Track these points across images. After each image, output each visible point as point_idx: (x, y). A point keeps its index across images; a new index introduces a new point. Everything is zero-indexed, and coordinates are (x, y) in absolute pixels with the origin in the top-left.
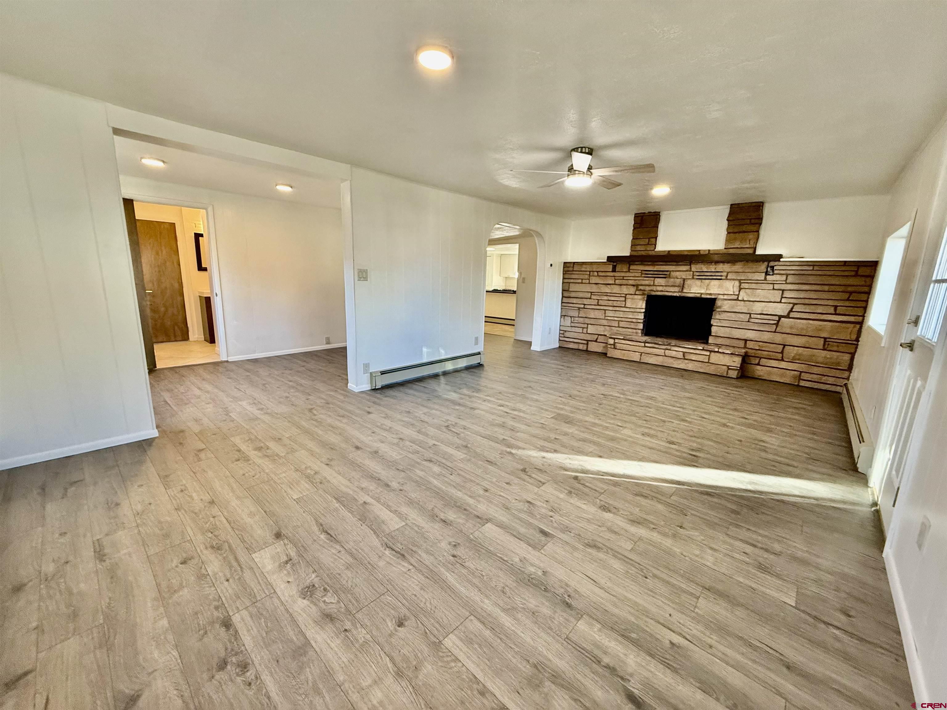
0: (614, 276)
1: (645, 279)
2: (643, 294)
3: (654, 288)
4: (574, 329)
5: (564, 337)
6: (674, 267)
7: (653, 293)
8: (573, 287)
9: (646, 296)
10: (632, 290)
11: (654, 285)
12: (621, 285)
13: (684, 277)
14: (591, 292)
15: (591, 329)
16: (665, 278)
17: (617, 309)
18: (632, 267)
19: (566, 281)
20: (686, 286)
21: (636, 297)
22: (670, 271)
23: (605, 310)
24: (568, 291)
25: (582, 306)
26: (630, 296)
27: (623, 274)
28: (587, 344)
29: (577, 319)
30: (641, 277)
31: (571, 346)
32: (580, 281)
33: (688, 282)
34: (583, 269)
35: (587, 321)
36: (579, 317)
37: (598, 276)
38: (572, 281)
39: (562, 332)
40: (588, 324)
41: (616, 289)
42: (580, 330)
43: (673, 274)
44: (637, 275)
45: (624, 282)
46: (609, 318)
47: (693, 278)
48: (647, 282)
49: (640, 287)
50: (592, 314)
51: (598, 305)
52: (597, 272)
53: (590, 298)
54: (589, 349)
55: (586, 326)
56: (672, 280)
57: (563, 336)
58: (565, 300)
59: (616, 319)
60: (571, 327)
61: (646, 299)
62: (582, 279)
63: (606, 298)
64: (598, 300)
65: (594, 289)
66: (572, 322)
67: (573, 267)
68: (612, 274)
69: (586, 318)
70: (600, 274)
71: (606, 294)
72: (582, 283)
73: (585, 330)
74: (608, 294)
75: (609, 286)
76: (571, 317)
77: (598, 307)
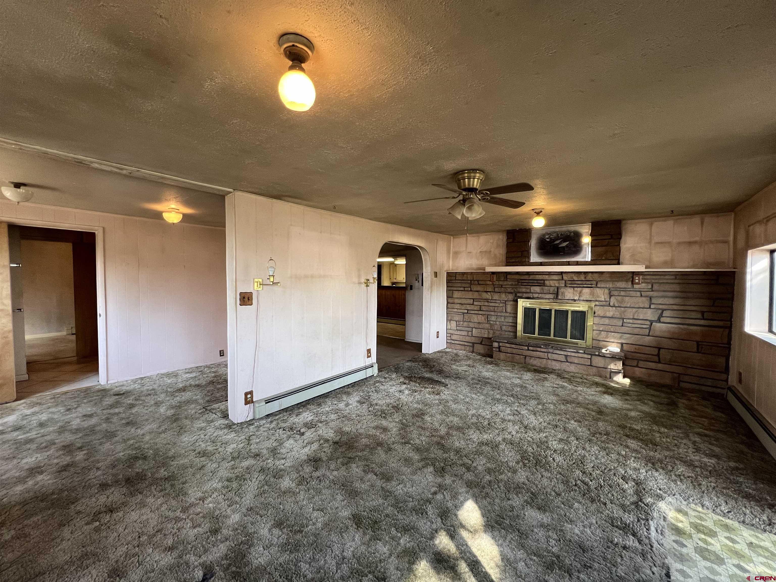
0: (493, 285)
1: (522, 287)
3: (531, 295)
4: (459, 332)
6: (547, 276)
8: (456, 294)
10: (511, 296)
12: (501, 292)
13: (557, 285)
14: (473, 299)
15: (475, 333)
16: (540, 286)
17: (499, 314)
18: (509, 277)
20: (560, 293)
21: (515, 303)
22: (544, 280)
23: (487, 315)
24: (452, 297)
25: (466, 311)
26: (510, 303)
27: (501, 283)
28: (473, 346)
29: (462, 323)
30: (518, 285)
32: (462, 289)
34: (464, 279)
35: (472, 325)
37: (479, 284)
40: (472, 328)
41: (496, 296)
42: (466, 334)
44: (513, 283)
45: (503, 289)
46: (492, 322)
47: (566, 286)
48: (523, 290)
49: (518, 295)
50: (476, 319)
51: (480, 310)
52: (478, 281)
53: (473, 304)
54: (475, 351)
56: (546, 288)
57: (450, 338)
58: (450, 306)
59: (498, 323)
60: (457, 330)
62: (464, 287)
63: (487, 304)
64: (481, 306)
65: (476, 296)
66: (457, 326)
67: (456, 277)
68: (491, 283)
69: (470, 322)
72: (464, 291)
73: (470, 334)
74: (489, 301)
75: (489, 293)
76: (456, 321)
77: (480, 312)
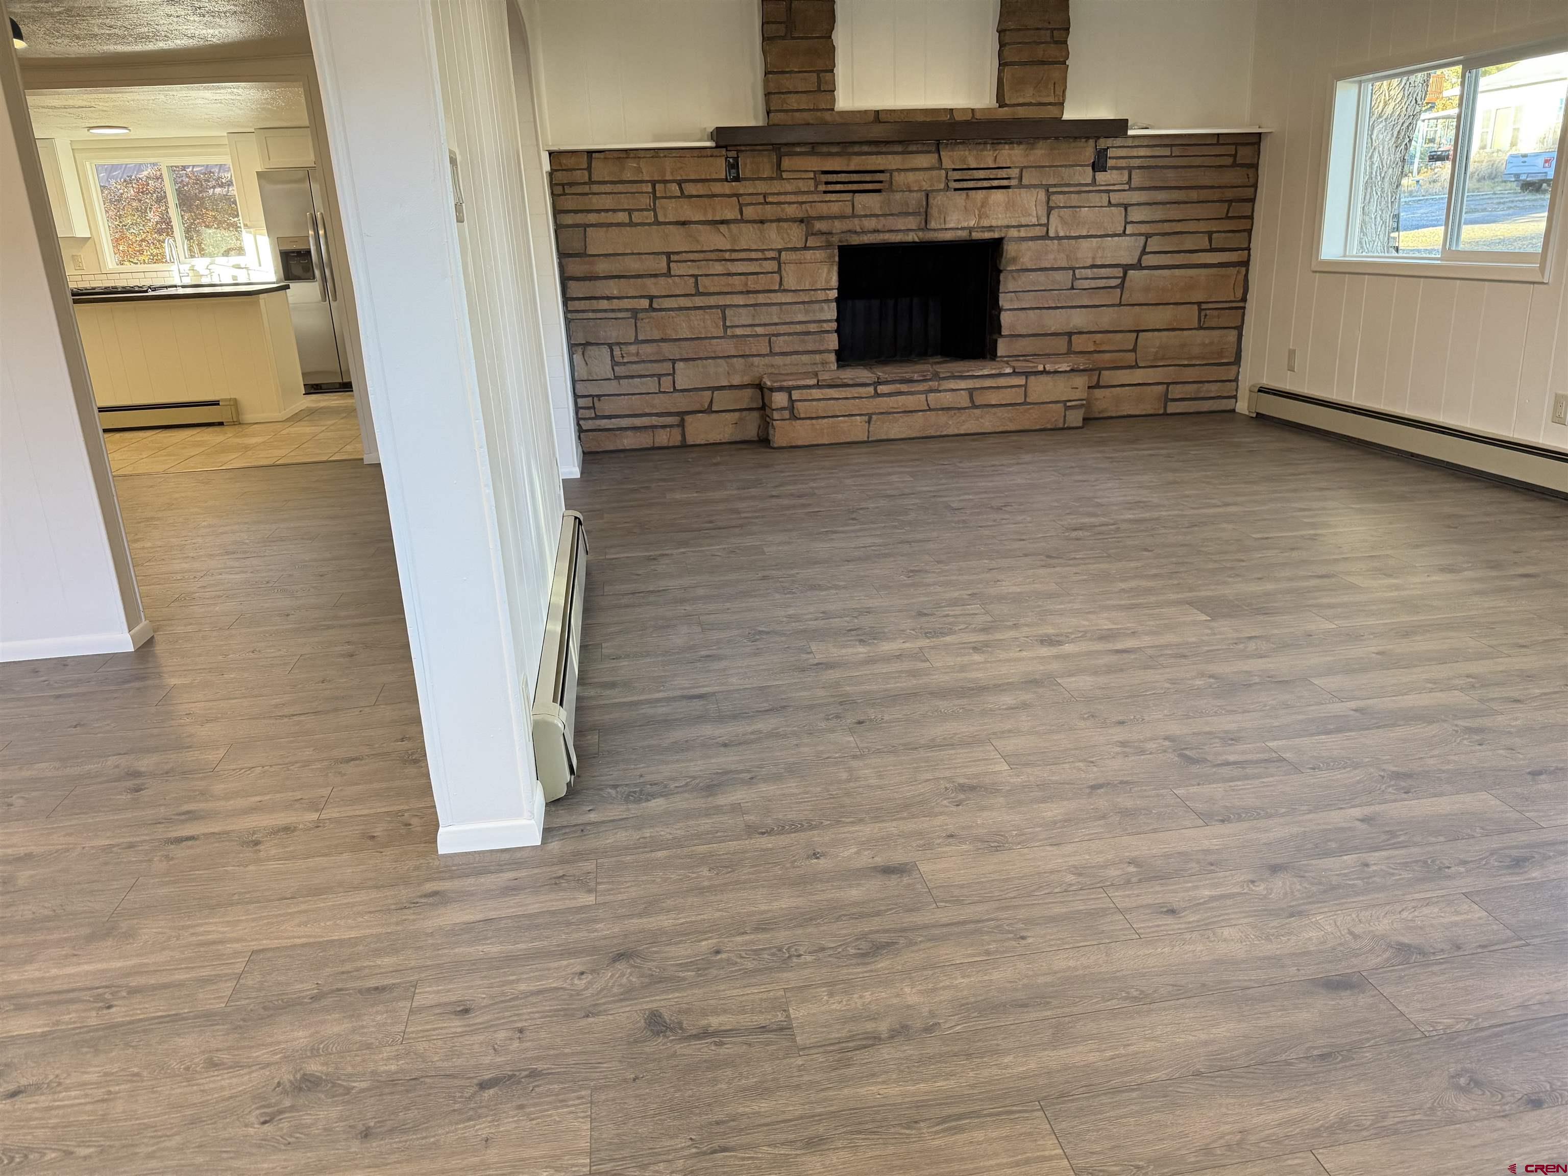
0: (737, 195)
1: (829, 197)
2: (829, 246)
3: (856, 224)
4: (626, 386)
5: (597, 417)
6: (898, 158)
7: (855, 240)
8: (599, 242)
9: (836, 251)
10: (796, 234)
11: (854, 216)
12: (762, 222)
13: (926, 186)
14: (668, 255)
15: (686, 376)
16: (879, 191)
17: (761, 298)
18: (786, 163)
19: (569, 219)
20: (934, 212)
21: (809, 255)
22: (891, 172)
23: (723, 308)
24: (583, 255)
25: (645, 303)
26: (793, 256)
27: (761, 187)
28: (682, 425)
29: (633, 349)
30: (816, 192)
31: (629, 441)
32: (622, 217)
33: (938, 200)
34: (628, 175)
35: (669, 350)
36: (637, 342)
37: (683, 195)
38: (592, 218)
39: (581, 402)
40: (674, 361)
41: (748, 237)
42: (651, 385)
43: (899, 178)
44: (803, 186)
45: (769, 211)
46: (739, 332)
47: (947, 188)
48: (835, 208)
49: (819, 226)
50: (683, 327)
51: (699, 294)
52: (680, 183)
53: (668, 274)
54: (690, 441)
55: (667, 367)
56: (898, 196)
57: (590, 413)
58: (577, 289)
59: (759, 330)
60: (617, 378)
61: (837, 259)
62: (630, 211)
63: (718, 268)
64: (696, 277)
65: (677, 241)
66: (614, 363)
67: (589, 168)
68: (727, 188)
69: (663, 340)
70: (690, 189)
71: (719, 255)
72: (631, 224)
73: (666, 382)
74: (727, 255)
75: (723, 228)
76: (610, 346)
77: (699, 301)
